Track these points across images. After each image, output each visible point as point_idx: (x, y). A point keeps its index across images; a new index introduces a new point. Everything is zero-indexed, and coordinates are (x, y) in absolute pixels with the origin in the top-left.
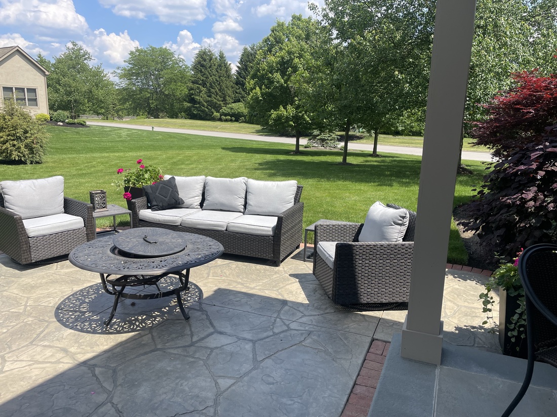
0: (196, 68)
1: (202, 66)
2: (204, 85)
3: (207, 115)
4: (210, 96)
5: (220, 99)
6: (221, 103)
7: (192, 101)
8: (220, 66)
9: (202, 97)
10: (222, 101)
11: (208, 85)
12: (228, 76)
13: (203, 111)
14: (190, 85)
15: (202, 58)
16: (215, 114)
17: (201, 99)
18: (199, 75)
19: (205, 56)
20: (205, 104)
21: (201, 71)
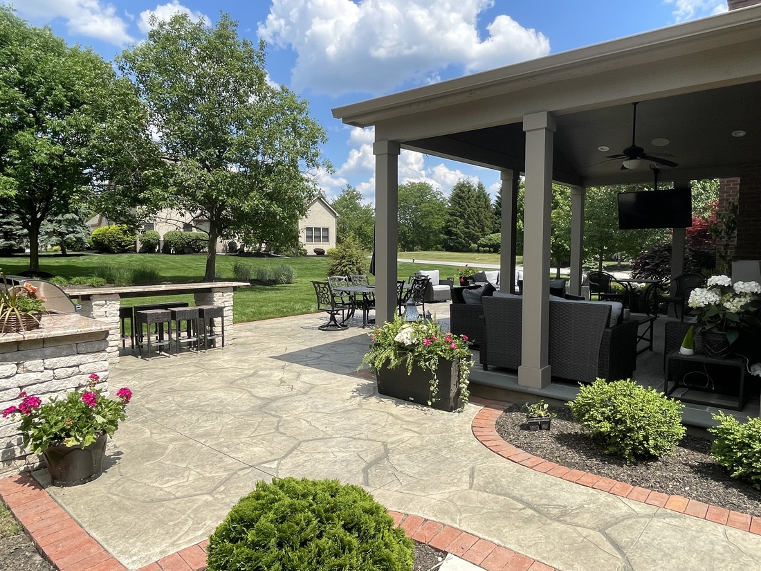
0: (453, 201)
1: (461, 198)
2: (462, 216)
3: (464, 246)
4: (468, 228)
5: (478, 230)
6: (479, 234)
7: (449, 233)
8: (479, 197)
9: (459, 229)
10: (480, 232)
11: (466, 216)
12: (487, 207)
13: (460, 243)
14: (447, 217)
15: (460, 190)
16: (472, 245)
17: (458, 231)
18: (457, 207)
19: (463, 188)
20: (462, 235)
21: (459, 203)
